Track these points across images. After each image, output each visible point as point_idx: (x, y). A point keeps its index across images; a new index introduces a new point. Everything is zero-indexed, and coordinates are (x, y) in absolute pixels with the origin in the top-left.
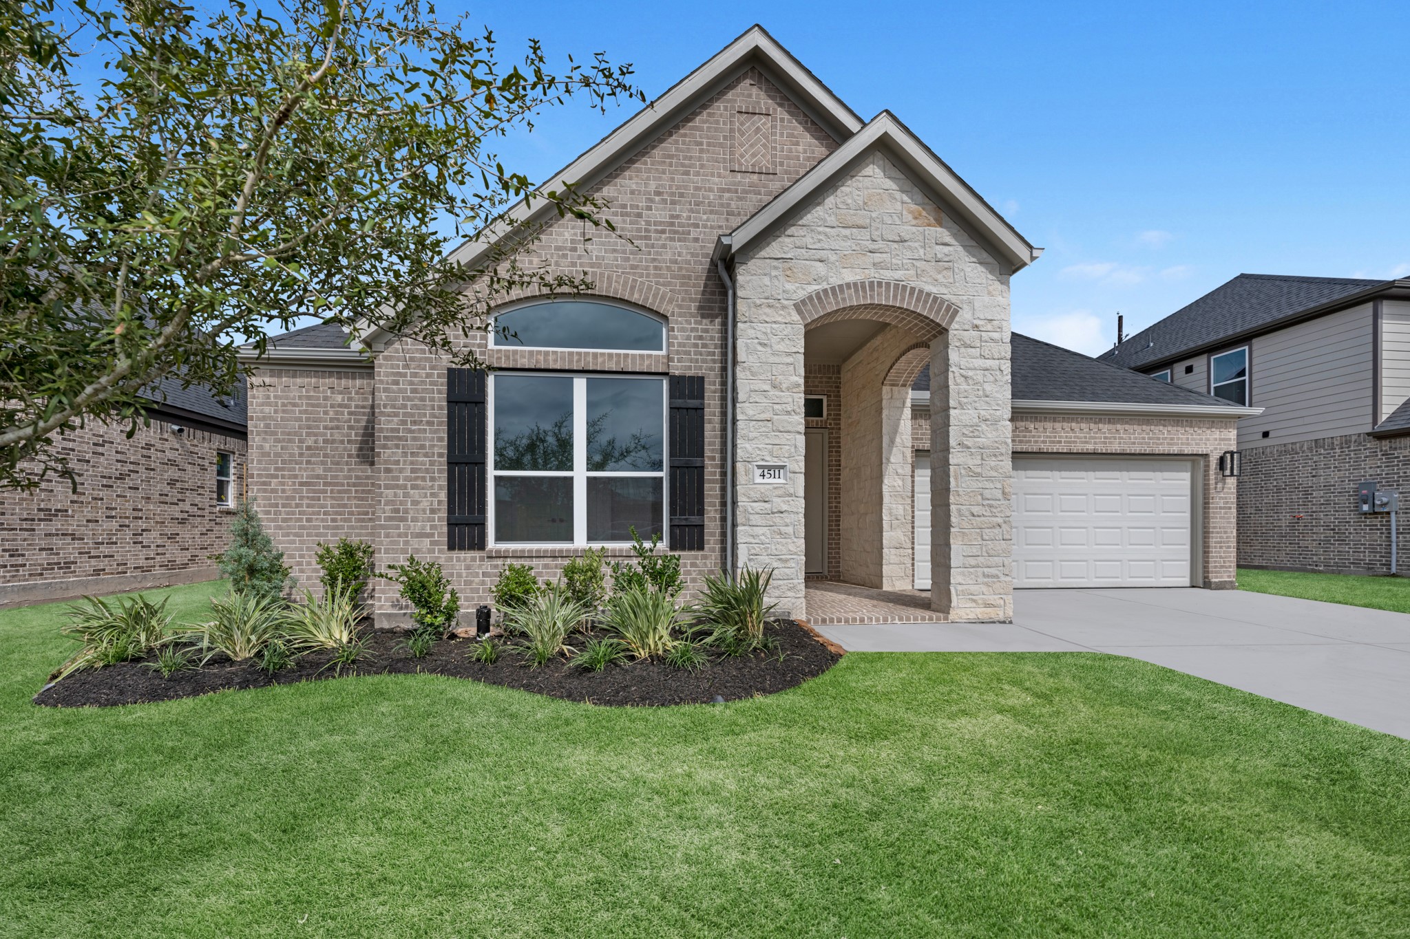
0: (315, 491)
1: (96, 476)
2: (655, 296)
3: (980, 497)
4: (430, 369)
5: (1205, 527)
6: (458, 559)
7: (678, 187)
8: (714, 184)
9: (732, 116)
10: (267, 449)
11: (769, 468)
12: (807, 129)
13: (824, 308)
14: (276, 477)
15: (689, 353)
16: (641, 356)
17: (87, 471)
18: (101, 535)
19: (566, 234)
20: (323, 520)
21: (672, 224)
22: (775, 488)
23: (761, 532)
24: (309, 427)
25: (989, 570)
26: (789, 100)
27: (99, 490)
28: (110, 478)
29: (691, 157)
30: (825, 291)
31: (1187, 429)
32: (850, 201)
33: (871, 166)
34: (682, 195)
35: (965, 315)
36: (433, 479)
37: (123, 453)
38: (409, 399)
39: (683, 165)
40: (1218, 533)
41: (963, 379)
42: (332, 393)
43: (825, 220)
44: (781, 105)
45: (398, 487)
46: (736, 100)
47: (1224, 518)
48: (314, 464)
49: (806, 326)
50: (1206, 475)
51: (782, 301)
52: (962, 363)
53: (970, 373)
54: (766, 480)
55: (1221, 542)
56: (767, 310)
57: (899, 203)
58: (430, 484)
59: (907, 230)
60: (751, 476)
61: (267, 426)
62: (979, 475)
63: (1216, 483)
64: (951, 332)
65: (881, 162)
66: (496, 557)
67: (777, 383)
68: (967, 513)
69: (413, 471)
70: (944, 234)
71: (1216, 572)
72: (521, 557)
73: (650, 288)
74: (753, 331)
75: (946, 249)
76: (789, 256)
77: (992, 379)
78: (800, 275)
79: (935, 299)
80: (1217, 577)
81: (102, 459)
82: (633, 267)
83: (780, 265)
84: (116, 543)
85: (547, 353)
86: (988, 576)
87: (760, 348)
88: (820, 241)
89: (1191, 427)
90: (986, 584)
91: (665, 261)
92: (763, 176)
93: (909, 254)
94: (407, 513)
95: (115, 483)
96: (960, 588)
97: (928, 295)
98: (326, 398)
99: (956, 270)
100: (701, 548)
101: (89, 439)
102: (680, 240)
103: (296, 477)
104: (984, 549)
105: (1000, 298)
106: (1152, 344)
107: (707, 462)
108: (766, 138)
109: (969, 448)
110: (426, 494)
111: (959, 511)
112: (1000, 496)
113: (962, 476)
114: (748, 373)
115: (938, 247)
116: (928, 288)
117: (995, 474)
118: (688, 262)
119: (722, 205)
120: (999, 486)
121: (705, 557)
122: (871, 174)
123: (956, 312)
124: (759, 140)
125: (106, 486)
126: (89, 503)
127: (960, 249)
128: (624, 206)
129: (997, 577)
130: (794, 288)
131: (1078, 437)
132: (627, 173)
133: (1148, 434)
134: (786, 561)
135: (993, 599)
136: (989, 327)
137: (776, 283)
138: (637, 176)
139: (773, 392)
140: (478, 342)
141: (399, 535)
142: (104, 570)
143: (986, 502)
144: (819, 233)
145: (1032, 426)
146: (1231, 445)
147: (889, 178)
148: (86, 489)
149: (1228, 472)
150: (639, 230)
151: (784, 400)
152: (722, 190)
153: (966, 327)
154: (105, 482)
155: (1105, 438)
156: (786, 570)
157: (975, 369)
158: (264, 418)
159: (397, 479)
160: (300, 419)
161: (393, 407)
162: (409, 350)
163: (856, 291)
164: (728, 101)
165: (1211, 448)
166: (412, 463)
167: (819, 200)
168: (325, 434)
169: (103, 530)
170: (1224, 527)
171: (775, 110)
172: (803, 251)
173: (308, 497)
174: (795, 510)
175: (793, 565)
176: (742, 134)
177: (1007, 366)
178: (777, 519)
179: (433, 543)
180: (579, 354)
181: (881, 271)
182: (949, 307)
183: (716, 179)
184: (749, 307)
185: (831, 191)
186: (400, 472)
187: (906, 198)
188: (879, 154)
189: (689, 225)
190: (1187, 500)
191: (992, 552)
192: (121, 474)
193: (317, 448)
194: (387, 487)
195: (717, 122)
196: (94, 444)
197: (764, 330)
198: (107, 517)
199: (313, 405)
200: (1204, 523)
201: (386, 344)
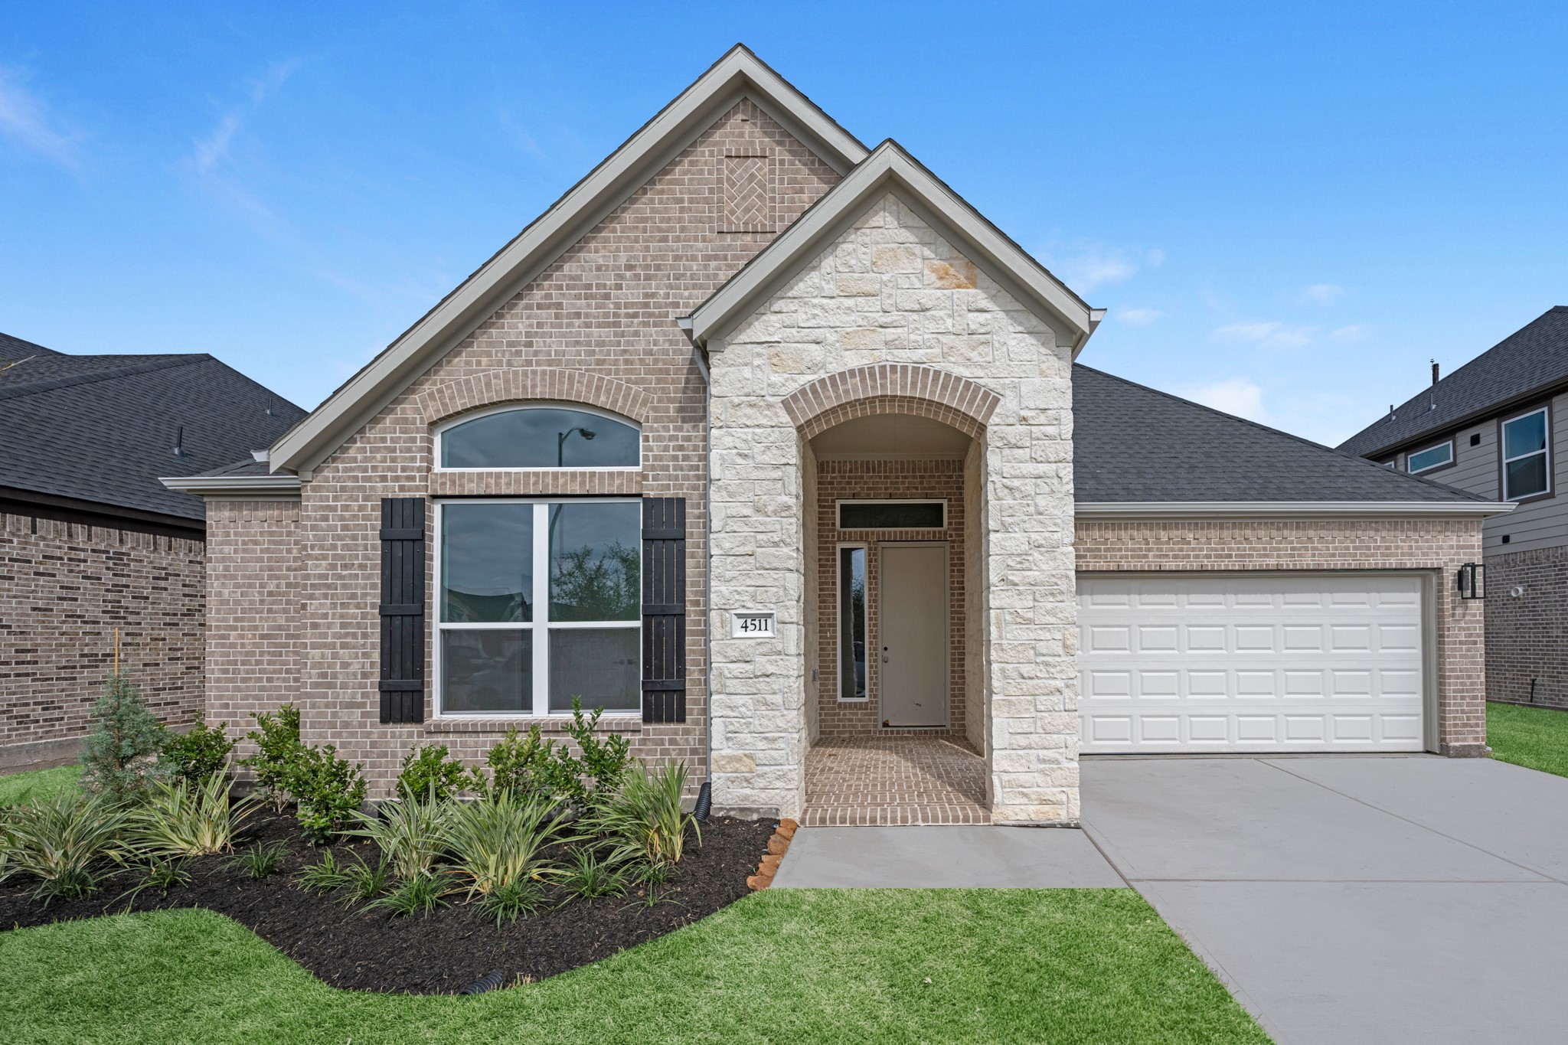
0: (276, 645)
1: (157, 614)
2: (626, 398)
3: (1032, 652)
4: (364, 500)
5: (1440, 670)
6: (393, 735)
7: (654, 257)
8: (698, 250)
9: (720, 162)
10: (226, 596)
11: (753, 617)
12: (813, 171)
13: (821, 404)
14: (235, 628)
15: (666, 468)
16: (611, 474)
17: (145, 608)
18: (162, 679)
19: (520, 325)
20: (285, 680)
21: (646, 305)
22: (759, 644)
23: (741, 702)
24: (271, 569)
25: (1045, 752)
26: (790, 136)
27: (161, 629)
28: (175, 615)
29: (669, 219)
30: (822, 381)
31: (1410, 533)
32: (853, 262)
33: (882, 213)
34: (658, 268)
35: (1008, 405)
36: (365, 636)
37: (192, 586)
38: (340, 538)
39: (660, 230)
40: (1458, 677)
41: (1006, 491)
42: (296, 527)
43: (820, 288)
44: (780, 143)
45: (325, 646)
46: (724, 142)
47: (1466, 656)
48: (276, 612)
49: (800, 429)
50: (1440, 597)
51: (768, 398)
52: (1005, 469)
53: (1016, 483)
54: (749, 634)
55: (1463, 691)
56: (749, 411)
57: (919, 260)
58: (362, 641)
59: (929, 296)
60: (728, 629)
61: (227, 569)
62: (1030, 621)
63: (1454, 608)
64: (989, 428)
65: (894, 208)
66: (435, 732)
67: (760, 505)
68: (1015, 675)
69: (343, 626)
70: (978, 296)
71: (1456, 733)
72: (465, 732)
73: (619, 388)
74: (730, 439)
75: (982, 317)
76: (776, 339)
77: (1047, 489)
78: (790, 362)
79: (968, 384)
80: (1457, 740)
81: (164, 594)
82: (599, 362)
83: (764, 351)
84: (182, 688)
85: (498, 475)
86: (1044, 761)
87: (739, 460)
88: (815, 316)
89: (1415, 530)
90: (1041, 771)
91: (637, 352)
92: (758, 236)
93: (932, 327)
94: (336, 678)
95: (181, 620)
96: (1005, 777)
97: (958, 379)
98: (289, 534)
99: (996, 345)
100: (682, 719)
101: (148, 572)
102: (655, 325)
103: (256, 628)
104: (1039, 723)
105: (1057, 378)
106: (1434, 407)
107: (689, 607)
108: (762, 186)
109: (1016, 585)
110: (357, 654)
111: (1003, 671)
112: (1060, 651)
113: (1007, 624)
114: (724, 494)
115: (971, 315)
116: (958, 371)
117: (1053, 620)
118: (666, 352)
119: (708, 277)
120: (1058, 636)
121: (686, 732)
122: (881, 224)
123: (996, 401)
124: (753, 190)
125: (169, 624)
126: (148, 644)
127: (1001, 315)
128: (589, 287)
129: (1057, 762)
130: (781, 379)
131: (1254, 549)
132: (592, 245)
133: (1353, 542)
134: (774, 740)
135: (1050, 793)
136: (1042, 419)
137: (759, 374)
138: (604, 248)
139: (756, 518)
140: (418, 464)
141: (327, 706)
142: (165, 719)
143: (1039, 659)
144: (814, 306)
145: (1190, 536)
146: (1474, 554)
147: (905, 227)
148: (143, 629)
149: (1468, 593)
150: (606, 315)
151: (770, 528)
152: (708, 258)
153: (1011, 421)
154: (168, 619)
155: (1293, 549)
156: (773, 752)
157: (1023, 477)
158: (223, 560)
159: (325, 635)
160: (261, 560)
161: (322, 548)
162: (340, 477)
163: (863, 380)
164: (715, 144)
165: (1446, 559)
166: (342, 616)
167: (814, 263)
168: (288, 577)
169: (166, 674)
170: (1467, 670)
171: (772, 150)
172: (794, 331)
173: (269, 652)
174: (784, 672)
175: (783, 746)
176: (733, 185)
177: (1067, 471)
178: (762, 684)
179: (364, 715)
180: (536, 474)
181: (895, 352)
182: (986, 395)
183: (700, 245)
184: (726, 408)
185: (829, 250)
186: (329, 628)
187: (927, 253)
188: (891, 197)
189: (667, 305)
190: (1417, 631)
191: (1050, 728)
192: (188, 610)
193: (279, 594)
194: (314, 646)
195: (701, 172)
196: (154, 578)
197: (744, 437)
198: (170, 659)
199: (275, 543)
200: (1439, 664)
201: (314, 471)
